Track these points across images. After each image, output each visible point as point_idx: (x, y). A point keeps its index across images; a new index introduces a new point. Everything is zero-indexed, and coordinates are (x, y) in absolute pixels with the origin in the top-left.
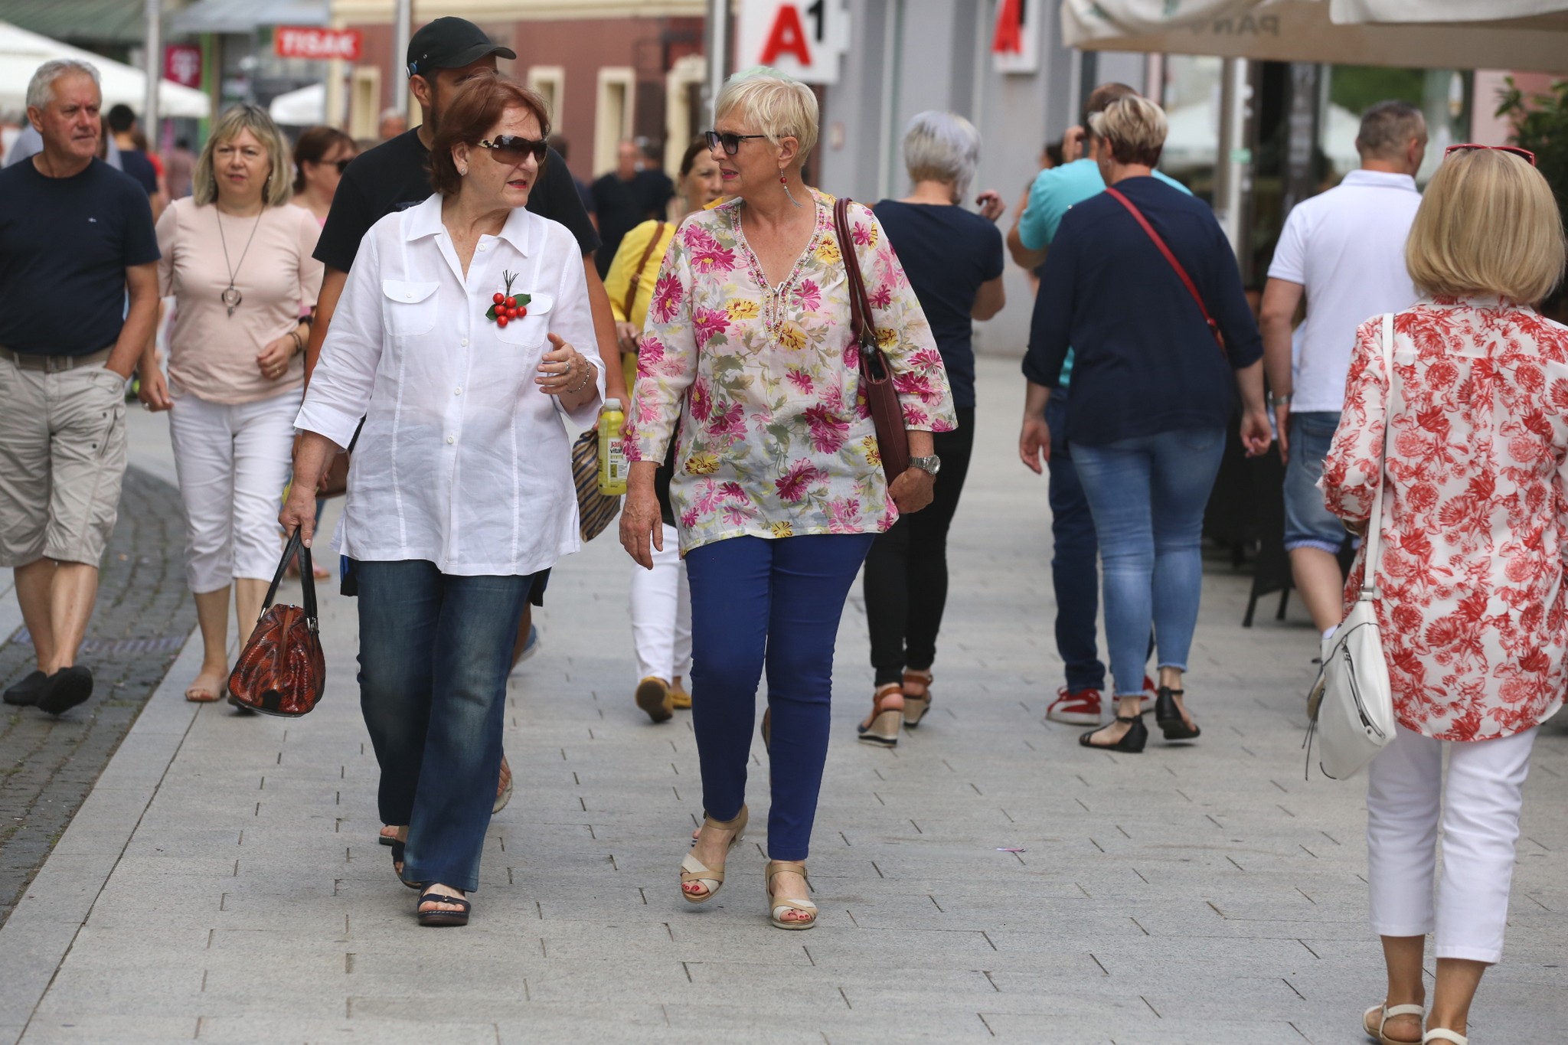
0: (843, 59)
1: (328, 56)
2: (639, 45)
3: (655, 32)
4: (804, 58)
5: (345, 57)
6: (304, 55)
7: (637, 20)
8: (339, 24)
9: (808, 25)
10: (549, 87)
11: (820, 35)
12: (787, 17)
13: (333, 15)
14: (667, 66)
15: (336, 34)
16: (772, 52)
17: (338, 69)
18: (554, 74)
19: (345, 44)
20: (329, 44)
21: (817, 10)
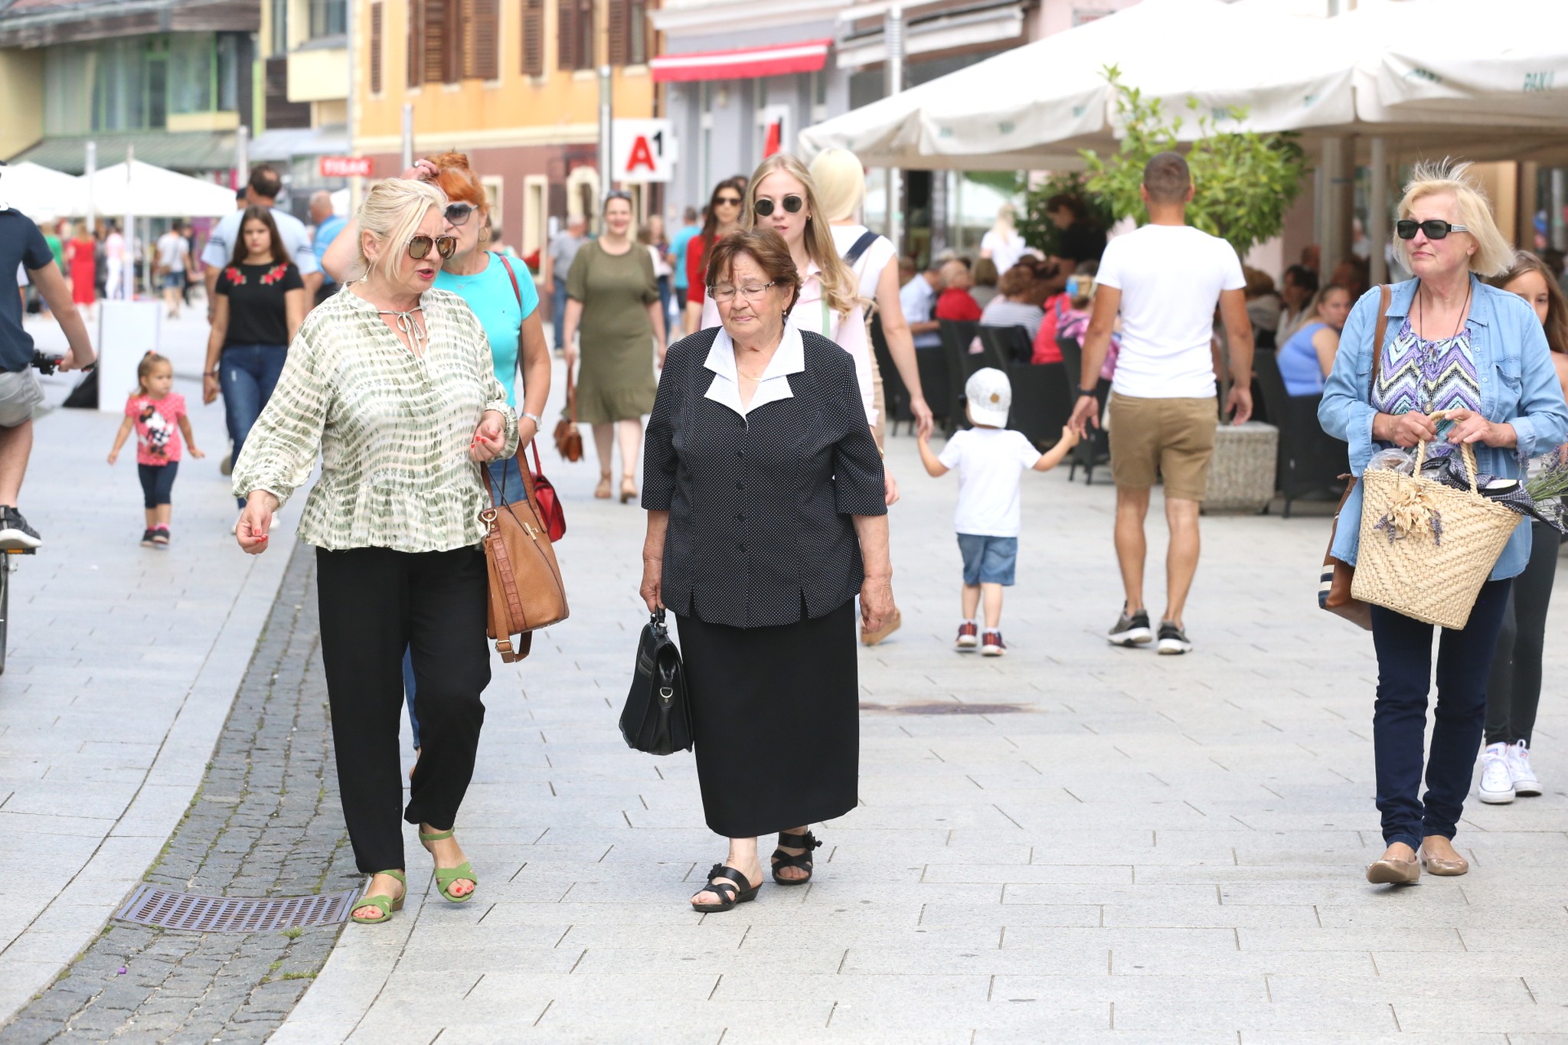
0: (675, 167)
1: (352, 174)
2: (551, 162)
3: (559, 153)
4: (651, 166)
5: (363, 175)
6: (338, 175)
7: (549, 147)
8: (358, 154)
9: (653, 147)
10: (494, 189)
11: (660, 152)
12: (641, 143)
13: (353, 149)
14: (568, 173)
15: (358, 161)
16: (634, 162)
17: (357, 182)
18: (497, 181)
19: (363, 167)
20: (353, 167)
21: (658, 137)
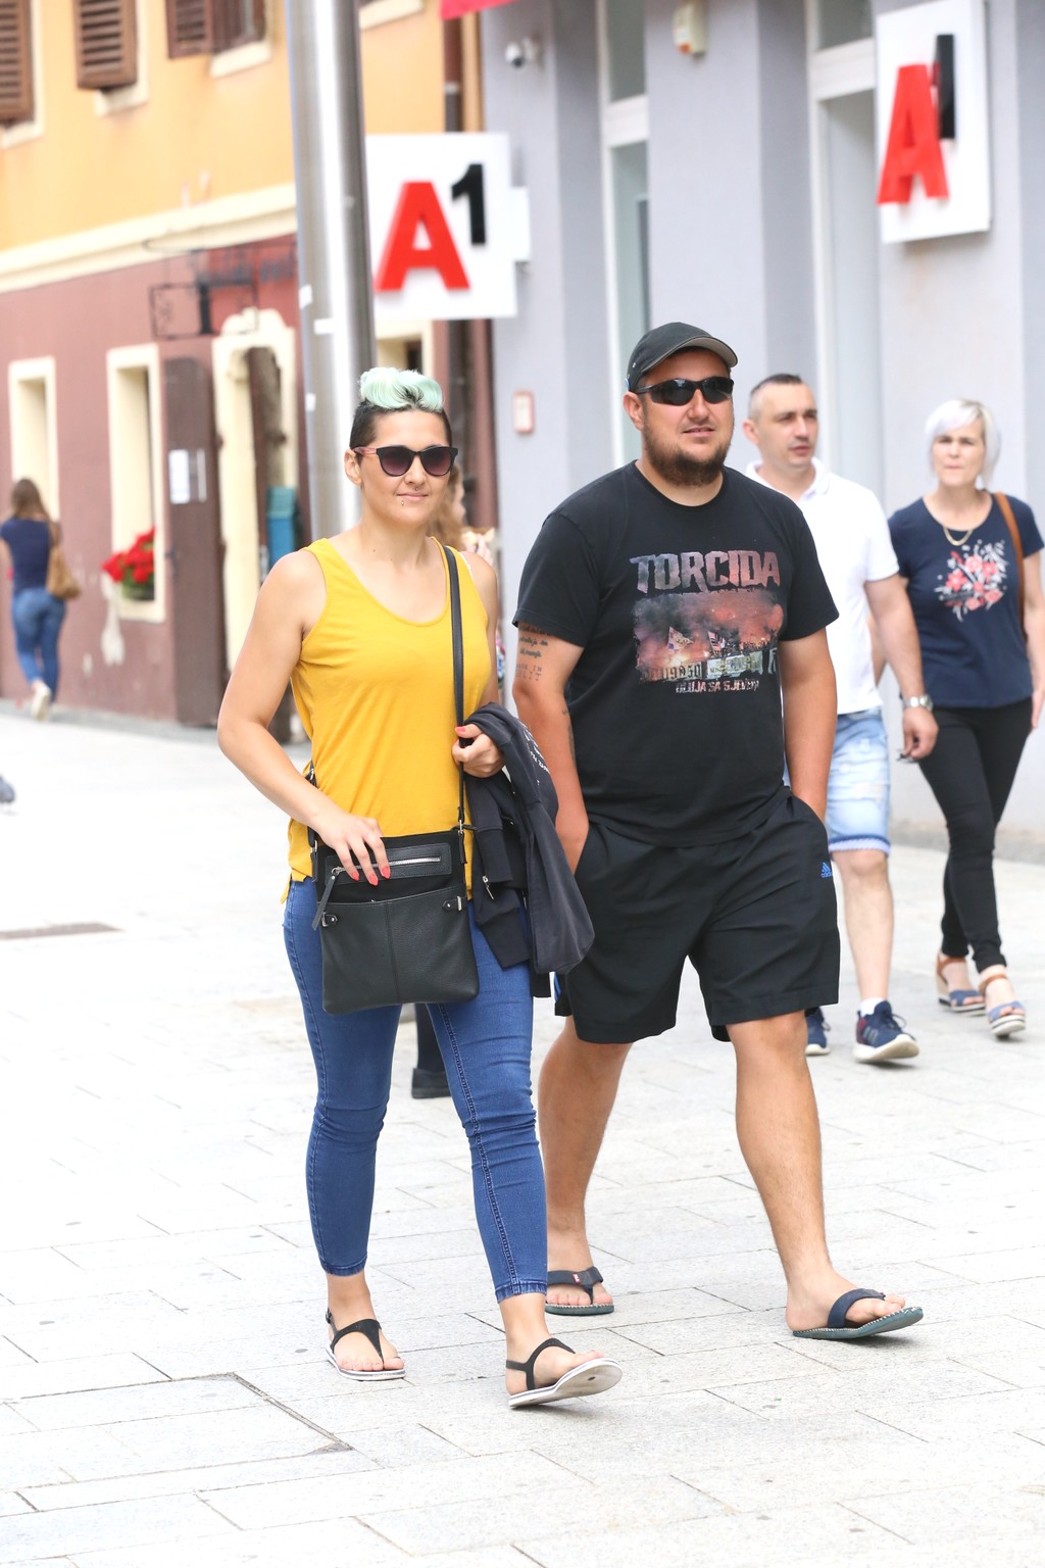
4: (456, 278)
9: (457, 215)
12: (418, 202)
14: (208, 328)
21: (471, 185)
